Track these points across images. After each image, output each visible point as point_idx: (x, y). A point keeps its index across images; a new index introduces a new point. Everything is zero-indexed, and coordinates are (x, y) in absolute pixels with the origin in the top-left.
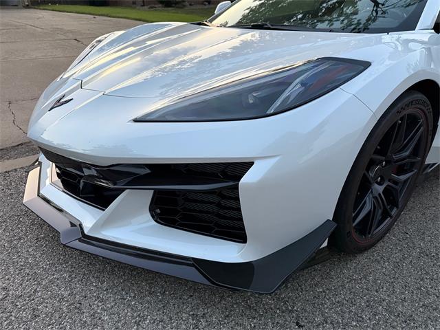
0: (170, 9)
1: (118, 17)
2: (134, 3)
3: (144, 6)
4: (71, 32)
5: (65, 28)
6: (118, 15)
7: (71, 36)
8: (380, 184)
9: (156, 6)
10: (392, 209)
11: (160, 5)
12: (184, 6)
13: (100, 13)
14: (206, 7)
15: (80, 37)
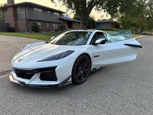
0: (36, 33)
1: (20, 37)
2: (24, 31)
3: (27, 32)
4: (6, 42)
5: (3, 41)
6: (20, 36)
7: (6, 43)
8: (82, 71)
9: (32, 32)
10: (86, 76)
11: (33, 32)
12: (41, 32)
13: (14, 35)
14: (48, 32)
15: (10, 43)
